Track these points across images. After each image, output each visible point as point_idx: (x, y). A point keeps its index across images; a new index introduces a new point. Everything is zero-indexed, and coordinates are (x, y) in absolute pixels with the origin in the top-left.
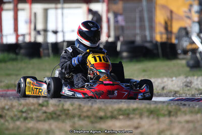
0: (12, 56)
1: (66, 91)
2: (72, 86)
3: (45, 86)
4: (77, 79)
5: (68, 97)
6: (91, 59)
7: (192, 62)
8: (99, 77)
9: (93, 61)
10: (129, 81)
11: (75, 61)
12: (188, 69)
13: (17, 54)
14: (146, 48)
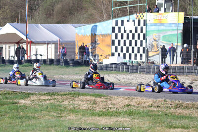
1: (87, 86)
2: (88, 84)
3: (79, 85)
4: (90, 82)
5: (87, 88)
6: (94, 76)
8: (97, 82)
9: (95, 77)
10: (106, 83)
11: (89, 76)
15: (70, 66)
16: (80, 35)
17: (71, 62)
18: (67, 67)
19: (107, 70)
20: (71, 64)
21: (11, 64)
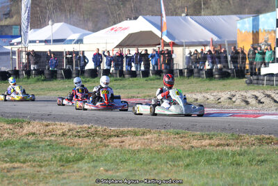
0: (158, 77)
7: (248, 81)
12: (246, 85)
13: (160, 76)
14: (228, 72)
15: (215, 78)
16: (243, 31)
17: (216, 73)
18: (211, 80)
19: (257, 83)
20: (217, 76)
21: (131, 77)
